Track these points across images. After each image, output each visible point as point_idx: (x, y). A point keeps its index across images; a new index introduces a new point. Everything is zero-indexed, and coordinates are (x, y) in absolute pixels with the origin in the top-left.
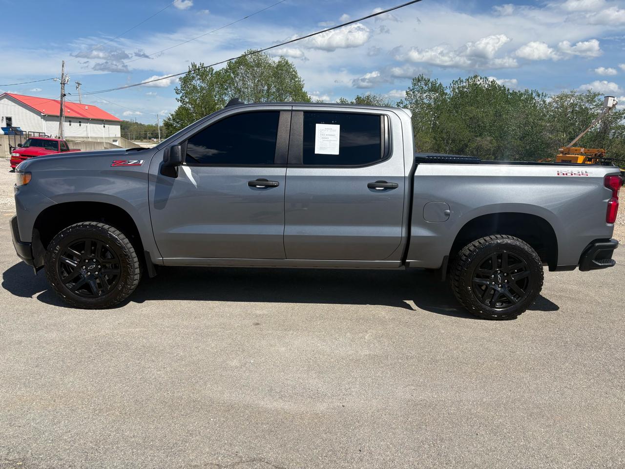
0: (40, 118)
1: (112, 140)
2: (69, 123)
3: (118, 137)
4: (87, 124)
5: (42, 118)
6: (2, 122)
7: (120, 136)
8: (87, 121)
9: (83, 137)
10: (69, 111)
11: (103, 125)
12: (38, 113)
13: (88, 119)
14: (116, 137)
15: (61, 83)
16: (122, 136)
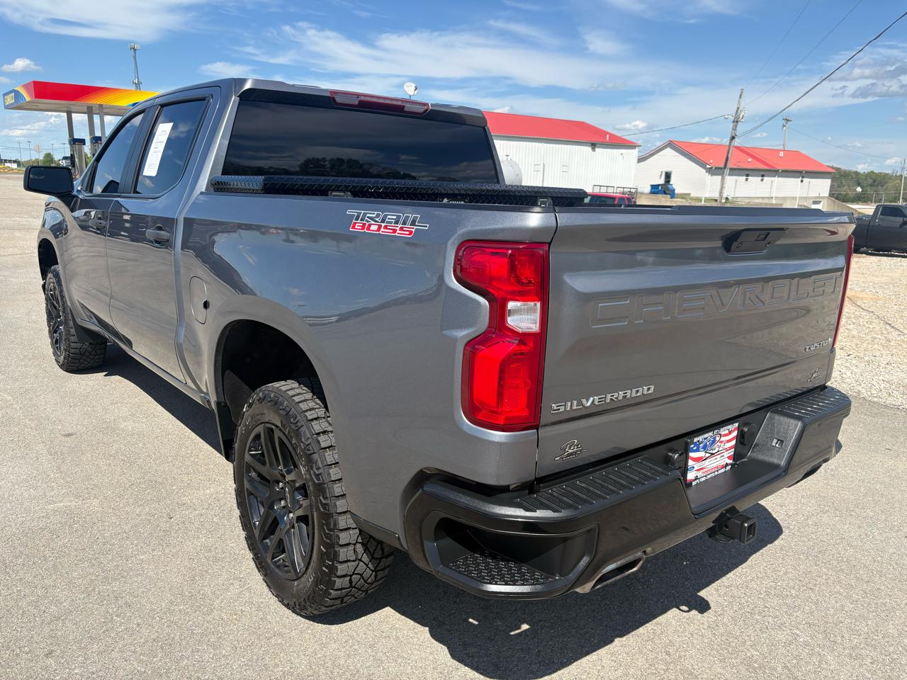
0: (704, 171)
1: (811, 201)
2: (745, 178)
3: (823, 198)
4: (772, 179)
5: (707, 172)
6: (660, 178)
7: (827, 195)
8: (774, 173)
9: (763, 198)
10: (750, 160)
11: (800, 179)
12: (702, 164)
13: (777, 171)
14: (819, 197)
15: (734, 121)
16: (831, 195)
